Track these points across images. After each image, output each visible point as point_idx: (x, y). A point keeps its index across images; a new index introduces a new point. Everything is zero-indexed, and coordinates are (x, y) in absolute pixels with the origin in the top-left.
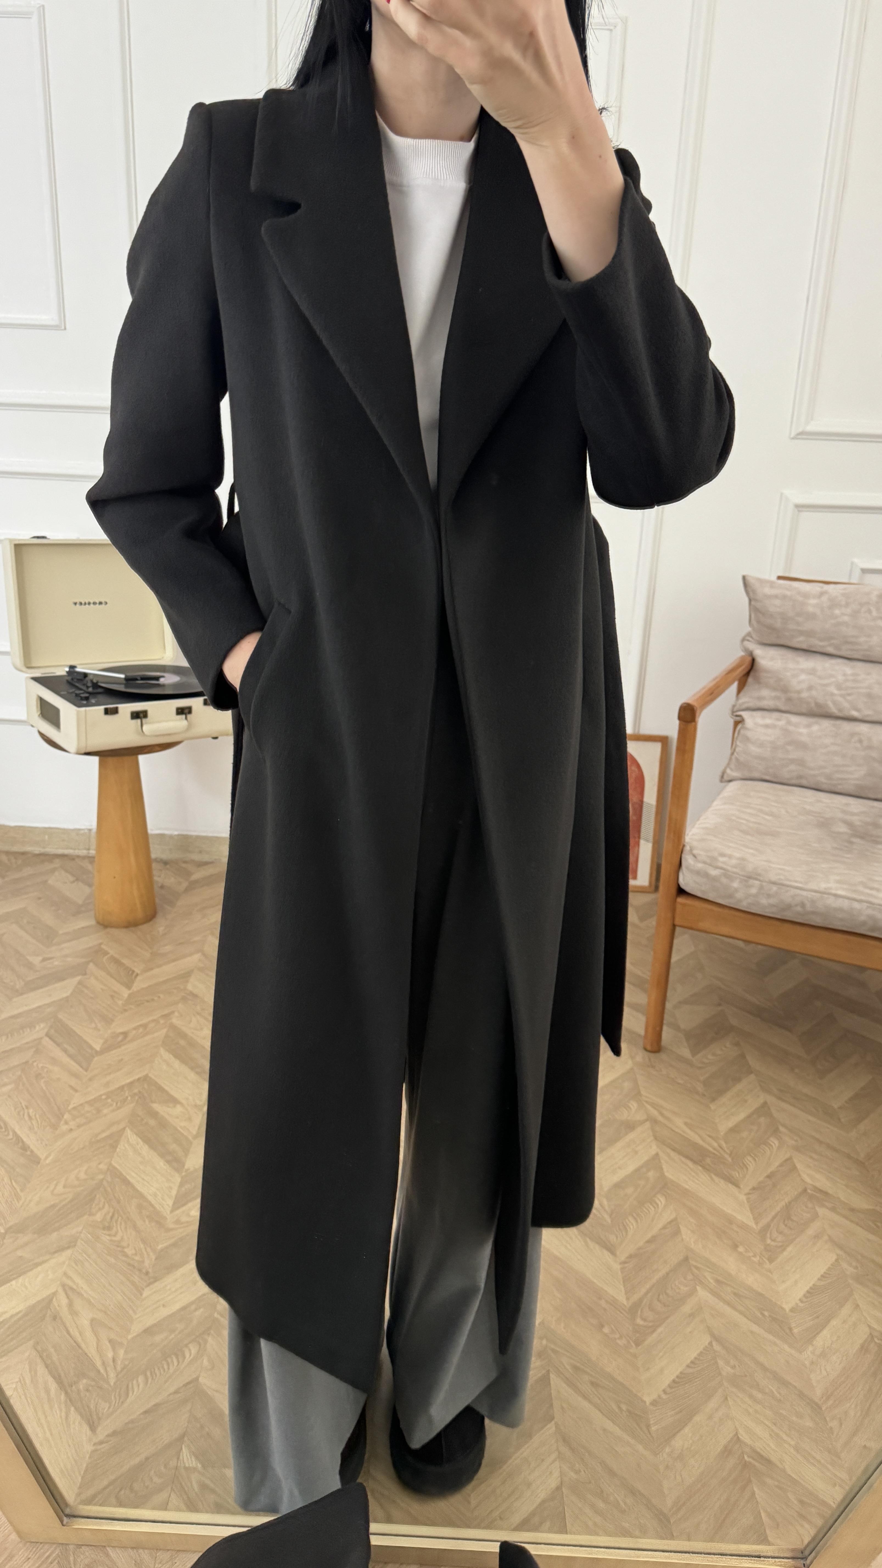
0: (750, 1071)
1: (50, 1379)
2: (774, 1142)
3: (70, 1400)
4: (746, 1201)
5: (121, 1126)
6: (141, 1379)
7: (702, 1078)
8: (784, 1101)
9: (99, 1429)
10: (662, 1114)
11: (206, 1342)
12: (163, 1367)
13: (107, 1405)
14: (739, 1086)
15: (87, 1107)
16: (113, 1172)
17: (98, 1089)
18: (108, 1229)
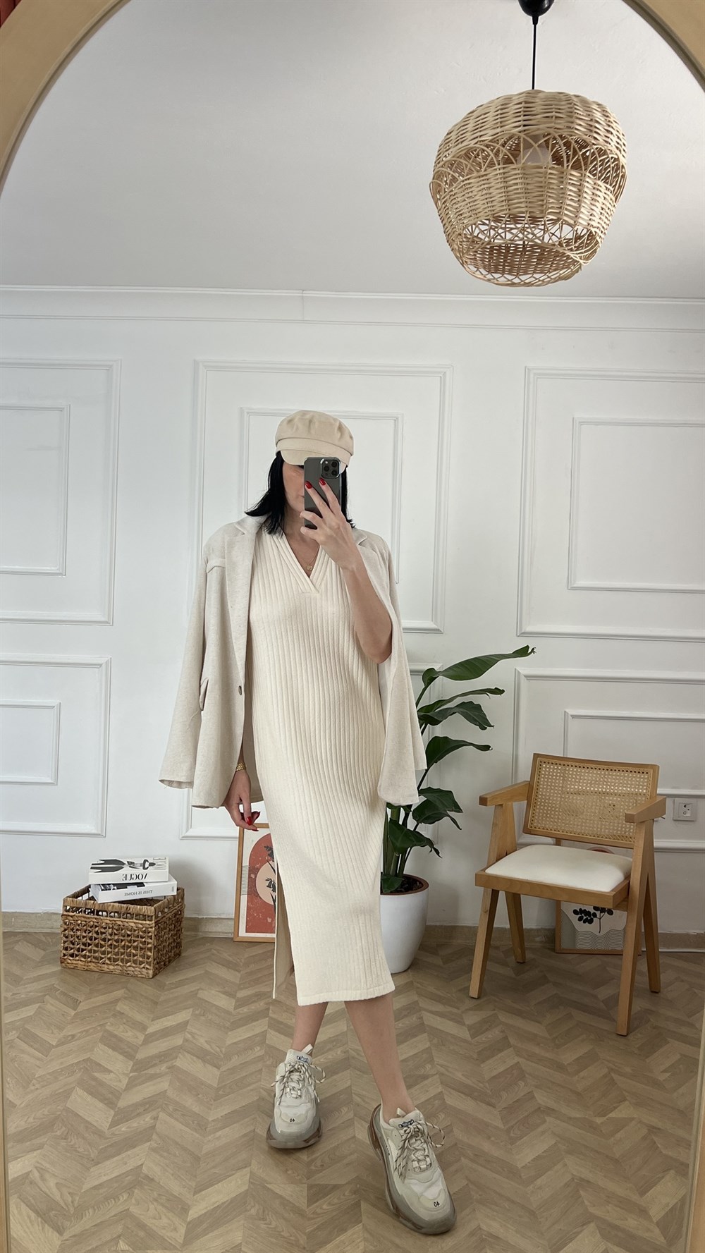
0: (509, 1046)
1: (31, 1211)
2: (522, 1084)
3: (45, 1221)
4: (499, 1115)
5: (72, 1086)
6: (91, 1210)
7: (476, 1051)
9: (65, 1234)
10: (447, 1070)
11: (134, 1192)
12: (105, 1204)
13: (69, 1222)
14: (501, 1054)
15: (48, 1077)
16: (68, 1110)
17: (55, 1066)
18: (65, 1139)
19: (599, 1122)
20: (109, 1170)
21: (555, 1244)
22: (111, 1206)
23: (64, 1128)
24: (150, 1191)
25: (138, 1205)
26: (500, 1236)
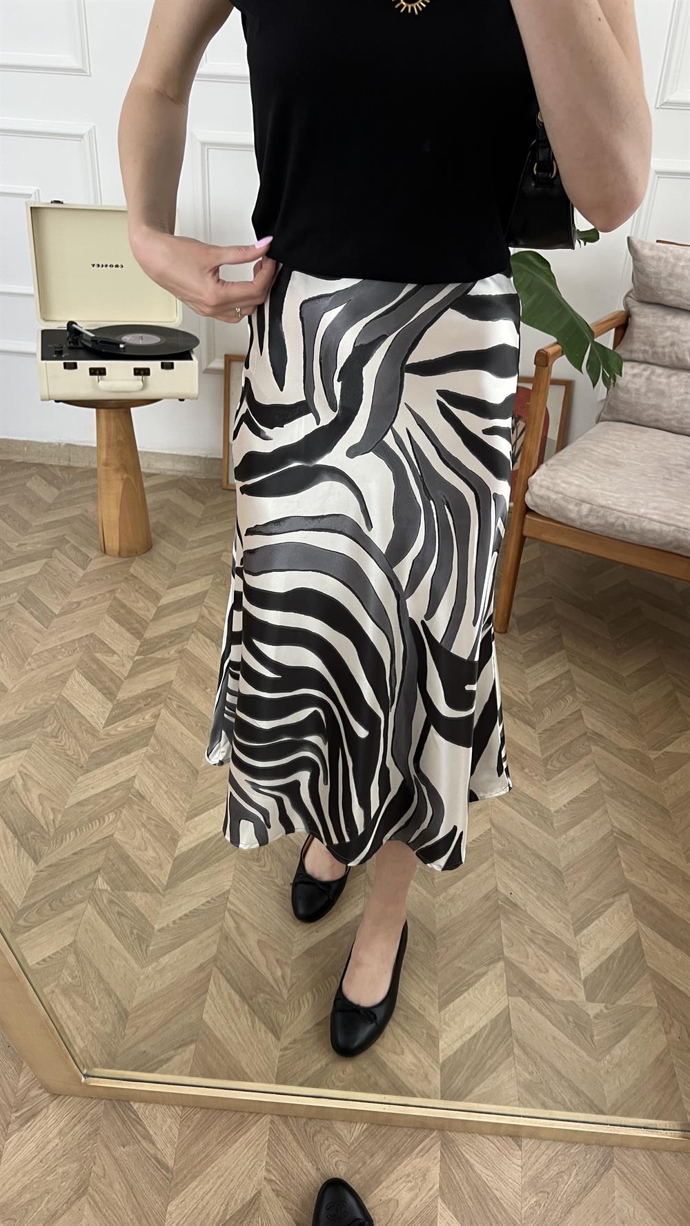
0: (562, 648)
1: (8, 831)
2: (570, 698)
3: (21, 843)
4: (537, 739)
5: (71, 668)
6: (72, 834)
7: (522, 652)
8: (585, 670)
9: (41, 863)
11: (121, 812)
12: (88, 827)
13: (47, 848)
14: (550, 658)
15: (46, 654)
16: (63, 700)
17: (54, 642)
18: (56, 737)
19: (652, 757)
20: (101, 781)
21: (579, 919)
22: (95, 828)
23: (55, 722)
24: (138, 813)
25: (123, 830)
26: (518, 903)
